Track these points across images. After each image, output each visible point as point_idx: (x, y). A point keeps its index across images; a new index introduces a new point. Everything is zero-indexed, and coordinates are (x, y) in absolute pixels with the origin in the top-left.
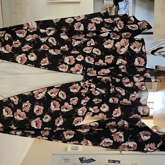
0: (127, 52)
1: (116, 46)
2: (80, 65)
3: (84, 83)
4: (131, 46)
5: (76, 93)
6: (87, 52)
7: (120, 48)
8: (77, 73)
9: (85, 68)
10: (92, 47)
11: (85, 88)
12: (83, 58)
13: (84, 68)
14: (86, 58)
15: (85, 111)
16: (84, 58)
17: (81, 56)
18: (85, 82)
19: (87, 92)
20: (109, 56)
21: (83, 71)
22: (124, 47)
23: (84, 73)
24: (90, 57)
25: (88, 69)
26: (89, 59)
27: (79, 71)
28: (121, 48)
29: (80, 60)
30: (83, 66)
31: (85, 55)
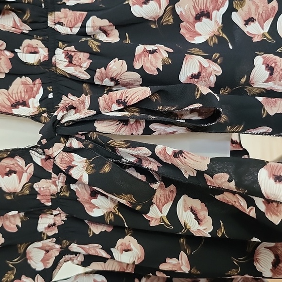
0: (218, 37)
1: (178, 10)
2: (33, 80)
3: (44, 157)
4: (236, 11)
5: (14, 193)
6: (63, 30)
7: (192, 19)
8: (15, 111)
9: (51, 96)
10: (85, 13)
11: (53, 175)
12: (46, 54)
13: (46, 93)
14: (59, 52)
15: (55, 253)
16: (52, 53)
17: (36, 43)
18: (49, 152)
19: (58, 193)
20: (150, 48)
21: (41, 106)
22: (208, 15)
23: (45, 115)
24: (72, 48)
25: (64, 97)
26: (70, 57)
27: (25, 104)
28: (198, 18)
29: (31, 59)
30: (44, 85)
31: (52, 40)
